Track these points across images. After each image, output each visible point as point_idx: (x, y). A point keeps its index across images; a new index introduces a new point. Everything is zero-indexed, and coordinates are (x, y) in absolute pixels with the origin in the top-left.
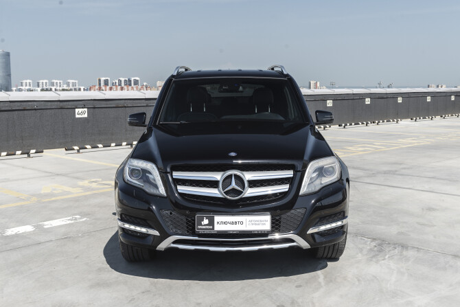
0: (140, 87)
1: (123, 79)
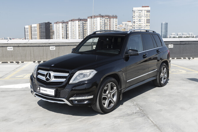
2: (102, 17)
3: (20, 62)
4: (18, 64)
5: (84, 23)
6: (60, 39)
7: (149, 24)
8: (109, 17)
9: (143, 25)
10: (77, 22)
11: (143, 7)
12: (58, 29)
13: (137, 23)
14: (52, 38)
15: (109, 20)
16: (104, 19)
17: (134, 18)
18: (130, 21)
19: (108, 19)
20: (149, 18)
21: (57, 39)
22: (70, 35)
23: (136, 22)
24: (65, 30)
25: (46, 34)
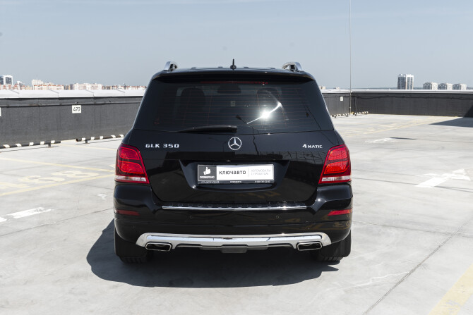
0: (13, 85)
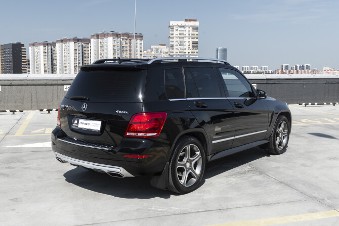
0: (310, 71)
1: (298, 65)
2: (117, 36)
3: (17, 110)
4: (14, 113)
5: (84, 45)
6: (40, 73)
7: (197, 51)
8: (129, 37)
9: (187, 51)
10: (72, 43)
11: (186, 20)
12: (36, 56)
13: (176, 47)
14: (26, 73)
15: (128, 41)
16: (119, 39)
17: (171, 40)
18: (165, 45)
19: (127, 39)
20: (197, 40)
21: (35, 73)
22: (58, 67)
23: (174, 46)
24: (50, 57)
25: (13, 64)
